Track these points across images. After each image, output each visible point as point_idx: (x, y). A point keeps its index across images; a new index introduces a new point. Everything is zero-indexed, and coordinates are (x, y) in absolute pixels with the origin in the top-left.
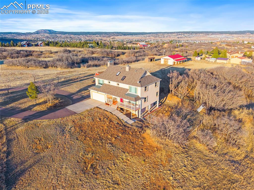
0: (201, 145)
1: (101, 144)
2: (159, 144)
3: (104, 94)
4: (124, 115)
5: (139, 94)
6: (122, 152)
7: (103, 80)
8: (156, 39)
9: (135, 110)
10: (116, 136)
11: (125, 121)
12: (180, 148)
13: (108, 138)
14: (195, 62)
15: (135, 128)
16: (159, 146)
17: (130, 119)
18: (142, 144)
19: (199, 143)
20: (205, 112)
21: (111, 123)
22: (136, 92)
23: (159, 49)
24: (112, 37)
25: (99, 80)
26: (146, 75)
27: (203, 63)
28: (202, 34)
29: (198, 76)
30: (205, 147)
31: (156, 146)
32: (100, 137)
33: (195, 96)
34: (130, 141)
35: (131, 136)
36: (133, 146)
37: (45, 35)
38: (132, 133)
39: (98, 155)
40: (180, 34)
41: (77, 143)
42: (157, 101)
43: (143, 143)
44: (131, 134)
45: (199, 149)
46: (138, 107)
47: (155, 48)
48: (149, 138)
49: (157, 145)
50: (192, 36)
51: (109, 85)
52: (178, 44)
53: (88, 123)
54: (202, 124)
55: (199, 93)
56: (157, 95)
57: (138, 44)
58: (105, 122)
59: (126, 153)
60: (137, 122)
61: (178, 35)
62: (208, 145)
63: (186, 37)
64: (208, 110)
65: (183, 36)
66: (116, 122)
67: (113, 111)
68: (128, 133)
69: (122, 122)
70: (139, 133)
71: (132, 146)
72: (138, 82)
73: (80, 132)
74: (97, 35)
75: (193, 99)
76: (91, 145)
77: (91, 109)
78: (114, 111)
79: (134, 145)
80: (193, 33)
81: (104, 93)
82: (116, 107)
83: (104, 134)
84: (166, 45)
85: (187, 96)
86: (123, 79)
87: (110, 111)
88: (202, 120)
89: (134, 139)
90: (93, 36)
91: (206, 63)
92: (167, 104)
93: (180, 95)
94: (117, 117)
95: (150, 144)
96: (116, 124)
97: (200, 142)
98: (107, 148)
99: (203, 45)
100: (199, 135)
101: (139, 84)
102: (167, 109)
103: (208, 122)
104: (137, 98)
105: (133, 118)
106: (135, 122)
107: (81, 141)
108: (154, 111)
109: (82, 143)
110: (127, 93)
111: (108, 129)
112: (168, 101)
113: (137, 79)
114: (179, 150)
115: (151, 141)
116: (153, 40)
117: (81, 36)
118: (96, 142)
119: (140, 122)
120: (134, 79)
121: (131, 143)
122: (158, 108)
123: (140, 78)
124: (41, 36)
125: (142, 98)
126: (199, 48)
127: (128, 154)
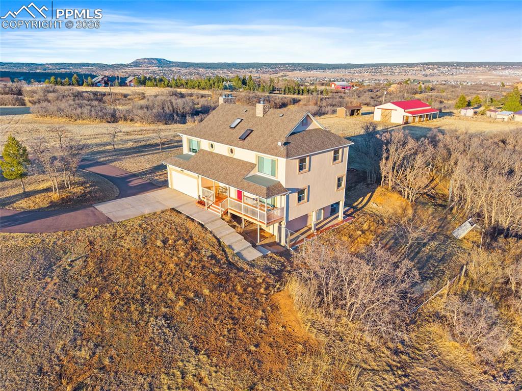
0: (458, 345)
1: (135, 316)
2: (315, 331)
3: (196, 175)
4: (240, 233)
5: (281, 178)
6: (191, 348)
7: (199, 139)
8: (375, 78)
9: (266, 222)
10: (192, 295)
11: (235, 252)
12: (384, 350)
13: (164, 300)
14: (460, 119)
15: (258, 272)
16: (313, 336)
17: (254, 246)
18: (264, 327)
19: (451, 339)
20: (475, 239)
21: (194, 254)
22: (273, 174)
23: (377, 95)
24: (281, 74)
25: (190, 142)
26: (310, 128)
27: (480, 121)
28: (481, 69)
29: (464, 145)
30: (470, 355)
31: (305, 338)
32: (142, 295)
33: (450, 196)
34: (230, 313)
35: (237, 296)
36: (232, 332)
37: (150, 68)
38: (245, 290)
39: (113, 352)
40: (430, 66)
41: (67, 307)
42: (338, 203)
43: (267, 325)
44: (241, 291)
45: (448, 358)
46: (277, 213)
47: (367, 93)
48: (288, 308)
49: (310, 334)
50: (458, 72)
51: (211, 153)
52: (422, 85)
53: (126, 251)
54: (466, 274)
55: (462, 187)
56: (339, 185)
57: (333, 86)
58: (177, 251)
59: (203, 352)
60: (271, 257)
61: (424, 70)
62: (479, 349)
63: (443, 74)
64: (486, 234)
65: (435, 71)
66: (208, 254)
67: (210, 221)
68: (234, 286)
69: (225, 253)
70: (266, 289)
71: (229, 331)
72: (280, 144)
73: (94, 275)
74: (251, 69)
75: (444, 203)
76: (106, 316)
77: (154, 214)
78: (213, 221)
79: (236, 327)
80: (459, 64)
81: (195, 172)
82: (220, 211)
83: (161, 284)
84: (394, 87)
85: (428, 195)
86: (243, 138)
87: (201, 222)
88: (465, 263)
89: (244, 308)
90: (244, 70)
91: (487, 122)
92: (369, 212)
93: (407, 190)
94: (216, 238)
95: (288, 328)
96: (205, 259)
97: (453, 336)
98: (150, 330)
99: (482, 88)
100: (453, 312)
101: (283, 149)
102: (365, 227)
103: (484, 271)
104: (273, 190)
105: (262, 243)
106: (265, 256)
107: (83, 302)
108: (328, 228)
109: (83, 307)
110: (252, 174)
111: (176, 272)
112: (374, 205)
113: (281, 135)
114: (380, 357)
115: (292, 318)
116: (369, 79)
117: (219, 70)
118: (126, 307)
119: (278, 258)
120: (272, 136)
121: (231, 322)
122: (342, 222)
123: (288, 133)
124: (141, 71)
125: (289, 189)
126: (473, 93)
127: (209, 357)
